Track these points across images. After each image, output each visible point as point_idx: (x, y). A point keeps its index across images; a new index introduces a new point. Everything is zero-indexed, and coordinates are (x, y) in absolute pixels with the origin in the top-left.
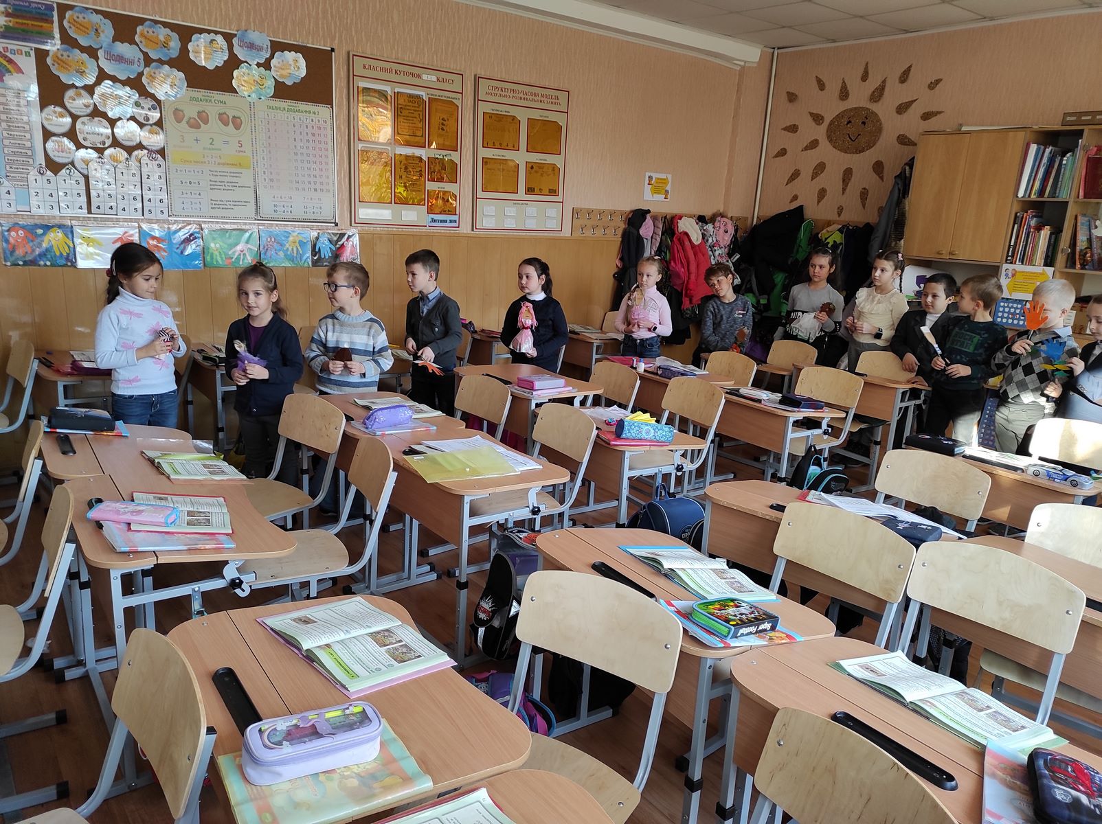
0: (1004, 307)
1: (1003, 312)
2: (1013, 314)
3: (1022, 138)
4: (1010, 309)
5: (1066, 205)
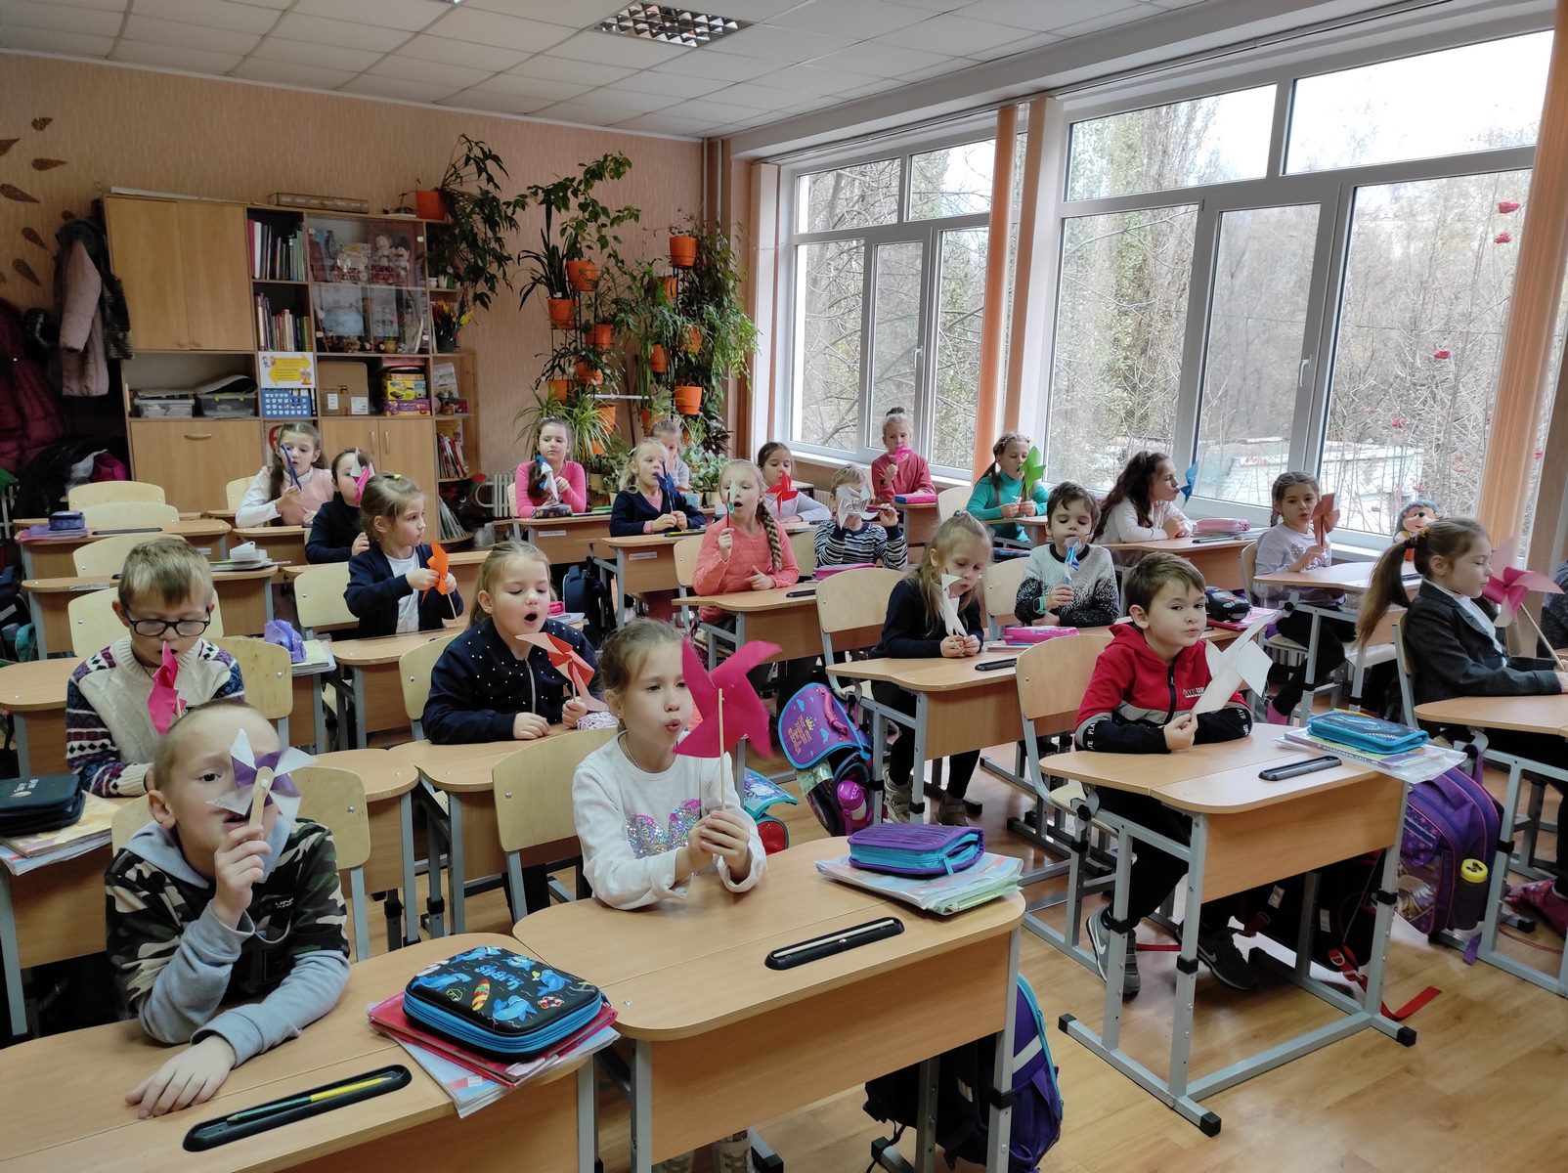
0: (271, 398)
1: (271, 403)
2: (283, 404)
3: (240, 214)
4: (277, 399)
5: (305, 287)
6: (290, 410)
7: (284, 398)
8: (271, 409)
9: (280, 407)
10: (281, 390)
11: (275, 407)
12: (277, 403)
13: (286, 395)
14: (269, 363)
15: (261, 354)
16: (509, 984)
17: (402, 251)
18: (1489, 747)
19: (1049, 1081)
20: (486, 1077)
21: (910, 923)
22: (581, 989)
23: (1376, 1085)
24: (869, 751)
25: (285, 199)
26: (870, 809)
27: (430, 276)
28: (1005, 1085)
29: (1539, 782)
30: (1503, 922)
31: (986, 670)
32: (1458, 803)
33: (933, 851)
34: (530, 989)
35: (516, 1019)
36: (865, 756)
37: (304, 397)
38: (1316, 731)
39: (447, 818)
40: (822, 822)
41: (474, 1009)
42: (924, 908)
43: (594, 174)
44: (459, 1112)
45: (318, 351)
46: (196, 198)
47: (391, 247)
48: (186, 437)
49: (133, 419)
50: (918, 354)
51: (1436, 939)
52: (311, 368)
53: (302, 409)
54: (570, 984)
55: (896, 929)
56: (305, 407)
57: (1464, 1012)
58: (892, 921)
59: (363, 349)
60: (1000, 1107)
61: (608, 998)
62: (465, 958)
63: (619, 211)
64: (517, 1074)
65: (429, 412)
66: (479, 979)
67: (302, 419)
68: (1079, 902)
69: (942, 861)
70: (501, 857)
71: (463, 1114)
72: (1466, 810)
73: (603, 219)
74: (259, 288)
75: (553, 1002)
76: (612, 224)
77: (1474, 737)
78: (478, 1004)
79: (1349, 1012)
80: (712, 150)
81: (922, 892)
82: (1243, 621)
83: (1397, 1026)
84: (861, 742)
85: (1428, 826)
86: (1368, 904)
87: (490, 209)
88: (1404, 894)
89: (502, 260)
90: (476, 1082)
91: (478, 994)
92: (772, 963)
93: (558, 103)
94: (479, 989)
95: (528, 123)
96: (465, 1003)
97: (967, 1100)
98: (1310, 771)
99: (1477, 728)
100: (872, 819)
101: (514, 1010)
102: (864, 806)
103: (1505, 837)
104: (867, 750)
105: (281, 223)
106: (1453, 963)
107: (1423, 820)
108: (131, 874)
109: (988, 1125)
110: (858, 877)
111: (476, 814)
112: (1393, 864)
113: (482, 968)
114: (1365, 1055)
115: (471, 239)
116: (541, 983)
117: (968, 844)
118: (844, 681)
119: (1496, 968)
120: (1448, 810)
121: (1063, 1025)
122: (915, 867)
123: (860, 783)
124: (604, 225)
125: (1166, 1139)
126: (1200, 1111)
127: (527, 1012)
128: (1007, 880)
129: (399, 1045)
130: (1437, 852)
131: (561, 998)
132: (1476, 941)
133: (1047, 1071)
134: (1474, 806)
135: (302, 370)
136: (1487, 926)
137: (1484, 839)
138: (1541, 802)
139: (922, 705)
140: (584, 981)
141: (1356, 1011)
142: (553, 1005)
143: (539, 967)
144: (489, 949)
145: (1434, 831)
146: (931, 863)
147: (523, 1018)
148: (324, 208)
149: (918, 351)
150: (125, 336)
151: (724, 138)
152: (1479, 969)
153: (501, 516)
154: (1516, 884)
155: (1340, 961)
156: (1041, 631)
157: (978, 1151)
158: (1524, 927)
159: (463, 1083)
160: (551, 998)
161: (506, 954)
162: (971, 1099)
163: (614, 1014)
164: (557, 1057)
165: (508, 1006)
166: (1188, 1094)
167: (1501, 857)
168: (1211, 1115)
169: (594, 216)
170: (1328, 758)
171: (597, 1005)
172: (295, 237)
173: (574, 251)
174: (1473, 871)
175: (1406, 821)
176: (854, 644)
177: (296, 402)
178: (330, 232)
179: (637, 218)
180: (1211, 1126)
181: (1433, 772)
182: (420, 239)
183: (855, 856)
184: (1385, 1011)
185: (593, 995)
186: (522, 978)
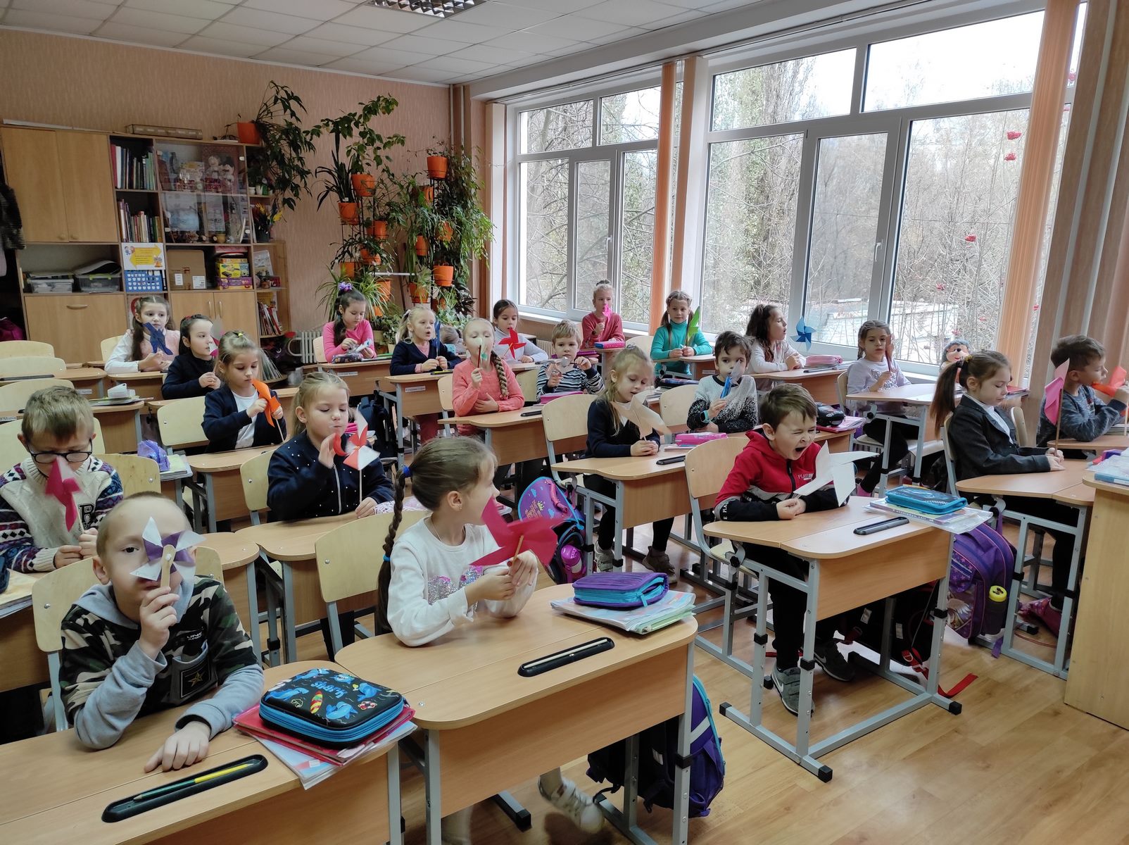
0: (131, 277)
1: (132, 281)
2: (141, 282)
3: (104, 141)
4: (136, 278)
5: (156, 195)
6: (146, 286)
7: (142, 277)
8: (132, 286)
9: (139, 284)
10: (139, 271)
11: (135, 284)
12: (137, 281)
13: (143, 275)
14: (130, 251)
15: (124, 245)
16: (336, 694)
17: (228, 167)
18: (1007, 508)
19: (716, 748)
20: (323, 760)
21: (619, 641)
22: (389, 696)
23: (936, 742)
24: (583, 524)
25: (138, 129)
26: (584, 565)
27: (250, 186)
28: (685, 751)
29: (1039, 531)
30: (1017, 628)
31: (664, 464)
32: (986, 547)
33: (633, 590)
34: (352, 697)
35: (343, 718)
36: (580, 527)
37: (157, 277)
38: (891, 500)
39: (282, 581)
40: (550, 576)
41: (312, 712)
42: (628, 630)
43: (370, 110)
44: (304, 785)
45: (167, 242)
46: (71, 128)
47: (220, 165)
48: (68, 307)
49: (26, 294)
50: (609, 241)
51: (973, 641)
52: (162, 255)
53: (156, 286)
54: (380, 692)
55: (608, 645)
56: (158, 284)
57: (993, 690)
58: (606, 640)
59: (200, 240)
60: (682, 767)
61: (408, 701)
62: (303, 677)
63: (389, 138)
64: (345, 757)
65: (251, 287)
66: (314, 691)
67: (156, 292)
68: (731, 624)
69: (639, 597)
70: (323, 606)
71: (307, 787)
72: (992, 552)
73: (377, 144)
74: (120, 196)
75: (369, 705)
76: (384, 147)
77: (996, 502)
78: (315, 709)
79: (917, 693)
80: (456, 93)
81: (627, 619)
82: (839, 426)
83: (949, 701)
84: (577, 518)
85: (967, 564)
86: (928, 619)
87: (294, 136)
88: (950, 611)
89: (303, 174)
90: (315, 764)
91: (314, 702)
92: (523, 672)
93: (343, 58)
94: (315, 698)
95: (321, 73)
96: (306, 708)
97: (659, 764)
98: (888, 528)
99: (998, 496)
100: (586, 572)
101: (342, 712)
102: (580, 564)
103: (1018, 570)
104: (581, 523)
105: (137, 147)
106: (985, 657)
107: (963, 560)
108: (80, 622)
109: (674, 780)
110: (580, 611)
111: (303, 577)
112: (944, 590)
113: (316, 684)
114: (928, 722)
115: (280, 158)
116: (359, 692)
117: (657, 585)
118: (563, 475)
119: (1013, 659)
120: (980, 552)
121: (723, 710)
122: (621, 602)
123: (577, 547)
124: (379, 148)
125: (795, 785)
126: (818, 765)
127: (351, 713)
128: (685, 608)
129: (257, 741)
130: (973, 582)
131: (374, 702)
132: (1000, 642)
133: (714, 741)
134: (997, 550)
135: (155, 256)
136: (1007, 631)
137: (1004, 572)
138: (1041, 545)
139: (620, 490)
140: (390, 690)
141: (922, 693)
142: (369, 707)
143: (358, 681)
144: (320, 670)
145: (971, 567)
146: (631, 599)
147: (348, 717)
148: (168, 135)
149: (609, 239)
150: (18, 231)
151: (465, 84)
152: (1002, 660)
153: (307, 362)
154: (1026, 602)
155: (910, 658)
156: (701, 436)
157: (667, 799)
158: (1032, 631)
159: (306, 765)
160: (367, 702)
161: (332, 673)
162: (662, 763)
163: (412, 712)
164: (373, 743)
165: (336, 709)
166: (810, 753)
167: (1015, 583)
168: (825, 767)
169: (372, 141)
170: (900, 518)
171: (401, 706)
172: (147, 157)
173: (357, 167)
174: (997, 594)
175: (953, 562)
176: (569, 448)
177: (151, 280)
178: (173, 154)
179: (403, 143)
180: (825, 775)
181: (969, 526)
182: (242, 158)
183: (578, 596)
184: (940, 691)
185: (397, 699)
186: (346, 690)
